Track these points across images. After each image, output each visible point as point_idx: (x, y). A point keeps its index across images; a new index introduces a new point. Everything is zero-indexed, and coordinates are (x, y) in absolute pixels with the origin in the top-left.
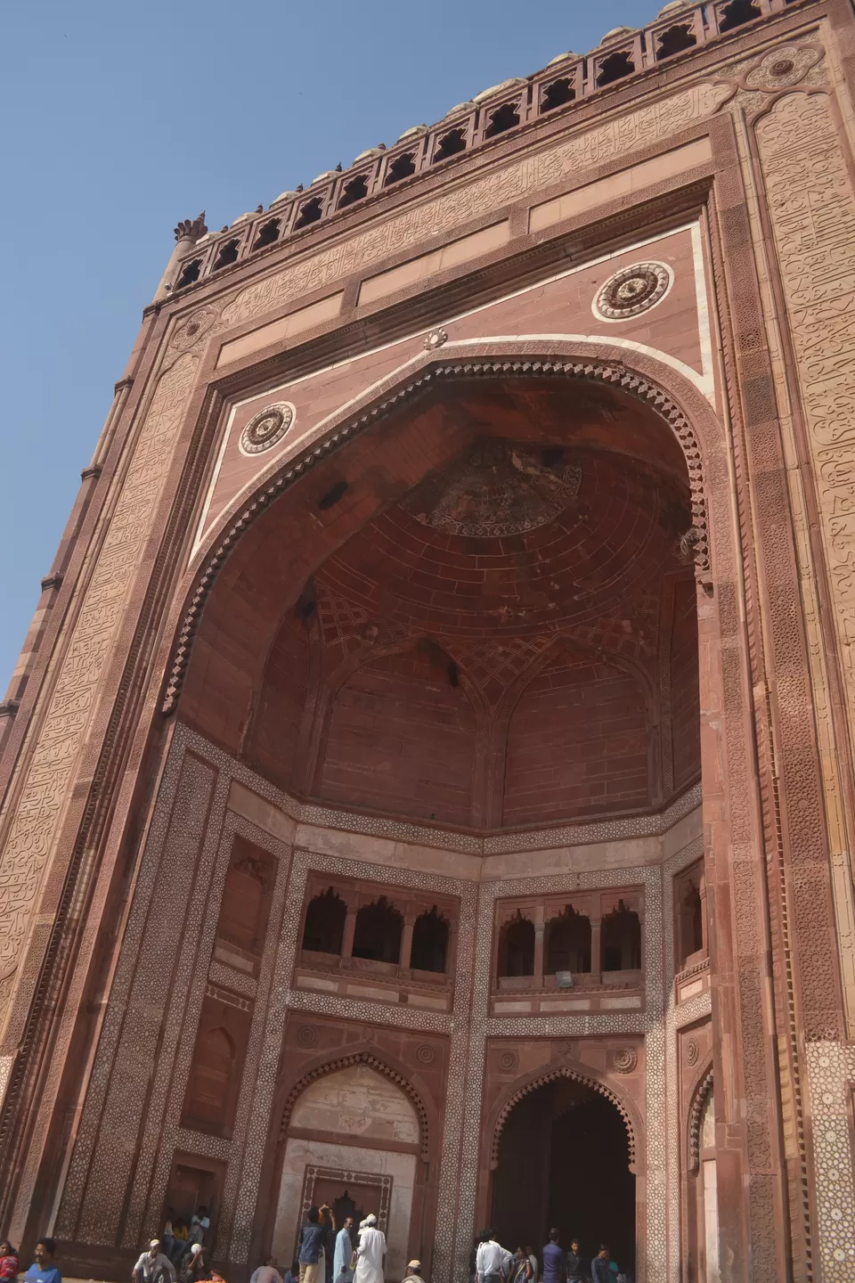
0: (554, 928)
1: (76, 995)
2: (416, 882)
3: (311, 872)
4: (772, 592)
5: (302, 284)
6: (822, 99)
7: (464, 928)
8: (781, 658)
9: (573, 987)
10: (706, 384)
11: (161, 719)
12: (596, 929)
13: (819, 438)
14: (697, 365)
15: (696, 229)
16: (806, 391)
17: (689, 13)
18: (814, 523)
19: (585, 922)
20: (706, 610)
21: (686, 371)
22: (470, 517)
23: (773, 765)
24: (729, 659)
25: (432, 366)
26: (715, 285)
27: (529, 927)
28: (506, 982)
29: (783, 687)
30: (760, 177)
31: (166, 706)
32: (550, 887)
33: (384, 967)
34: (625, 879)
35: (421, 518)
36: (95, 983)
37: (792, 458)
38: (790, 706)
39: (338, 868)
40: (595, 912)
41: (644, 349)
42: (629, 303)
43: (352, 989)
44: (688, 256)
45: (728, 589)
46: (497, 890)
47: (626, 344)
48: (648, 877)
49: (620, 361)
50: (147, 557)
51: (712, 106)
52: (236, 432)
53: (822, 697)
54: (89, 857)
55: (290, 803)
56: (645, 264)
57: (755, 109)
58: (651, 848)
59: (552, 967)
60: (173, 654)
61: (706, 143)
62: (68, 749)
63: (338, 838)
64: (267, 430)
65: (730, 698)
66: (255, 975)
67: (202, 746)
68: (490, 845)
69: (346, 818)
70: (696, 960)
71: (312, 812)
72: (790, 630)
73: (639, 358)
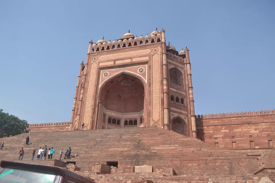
0: (129, 121)
1: (95, 126)
2: (117, 117)
3: (108, 116)
4: (149, 100)
5: (108, 58)
6: (158, 55)
7: (121, 121)
8: (149, 105)
9: (131, 126)
10: (146, 82)
11: (99, 103)
12: (133, 122)
13: (153, 89)
14: (146, 80)
15: (147, 65)
16: (153, 85)
17: (148, 39)
18: (152, 96)
19: (132, 121)
20: (145, 100)
21: (145, 80)
22: (124, 84)
23: (148, 112)
24: (146, 104)
25: (123, 73)
26: (148, 73)
27: (127, 121)
28: (125, 126)
29: (149, 107)
30: (152, 63)
31: (99, 102)
32: (129, 118)
33: (115, 124)
34: (136, 117)
35: (119, 84)
36: (96, 125)
37: (151, 90)
38: (149, 108)
39: (111, 116)
40: (133, 120)
41: (142, 77)
42: (141, 72)
43: (112, 126)
44: (146, 68)
45: (146, 99)
46: (124, 118)
47: (140, 76)
48: (138, 117)
49: (140, 77)
50: (95, 87)
51: (149, 53)
52: (102, 74)
53: (151, 108)
54: (94, 115)
55: (106, 109)
56: (142, 68)
57: (153, 54)
58: (138, 115)
59: (129, 125)
60: (99, 97)
61: (148, 57)
62: (90, 105)
63: (110, 113)
64: (106, 75)
65: (146, 107)
66: (105, 125)
67: (102, 105)
68: (124, 114)
69: (111, 111)
70: (142, 124)
71: (108, 110)
72: (150, 103)
73: (141, 78)
